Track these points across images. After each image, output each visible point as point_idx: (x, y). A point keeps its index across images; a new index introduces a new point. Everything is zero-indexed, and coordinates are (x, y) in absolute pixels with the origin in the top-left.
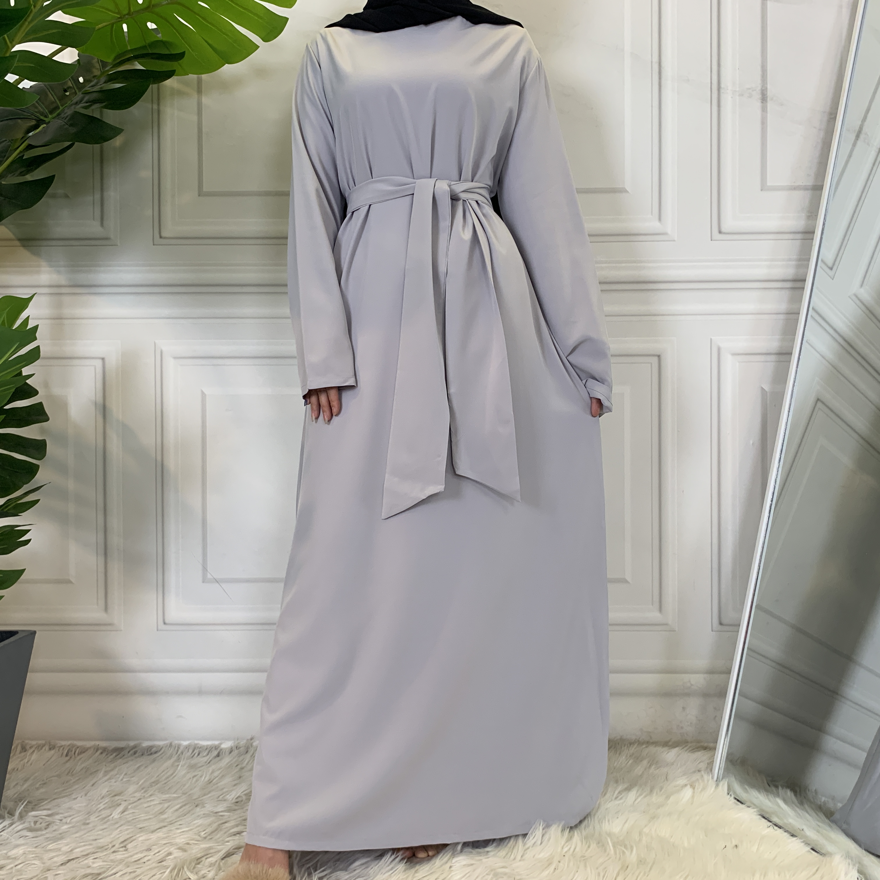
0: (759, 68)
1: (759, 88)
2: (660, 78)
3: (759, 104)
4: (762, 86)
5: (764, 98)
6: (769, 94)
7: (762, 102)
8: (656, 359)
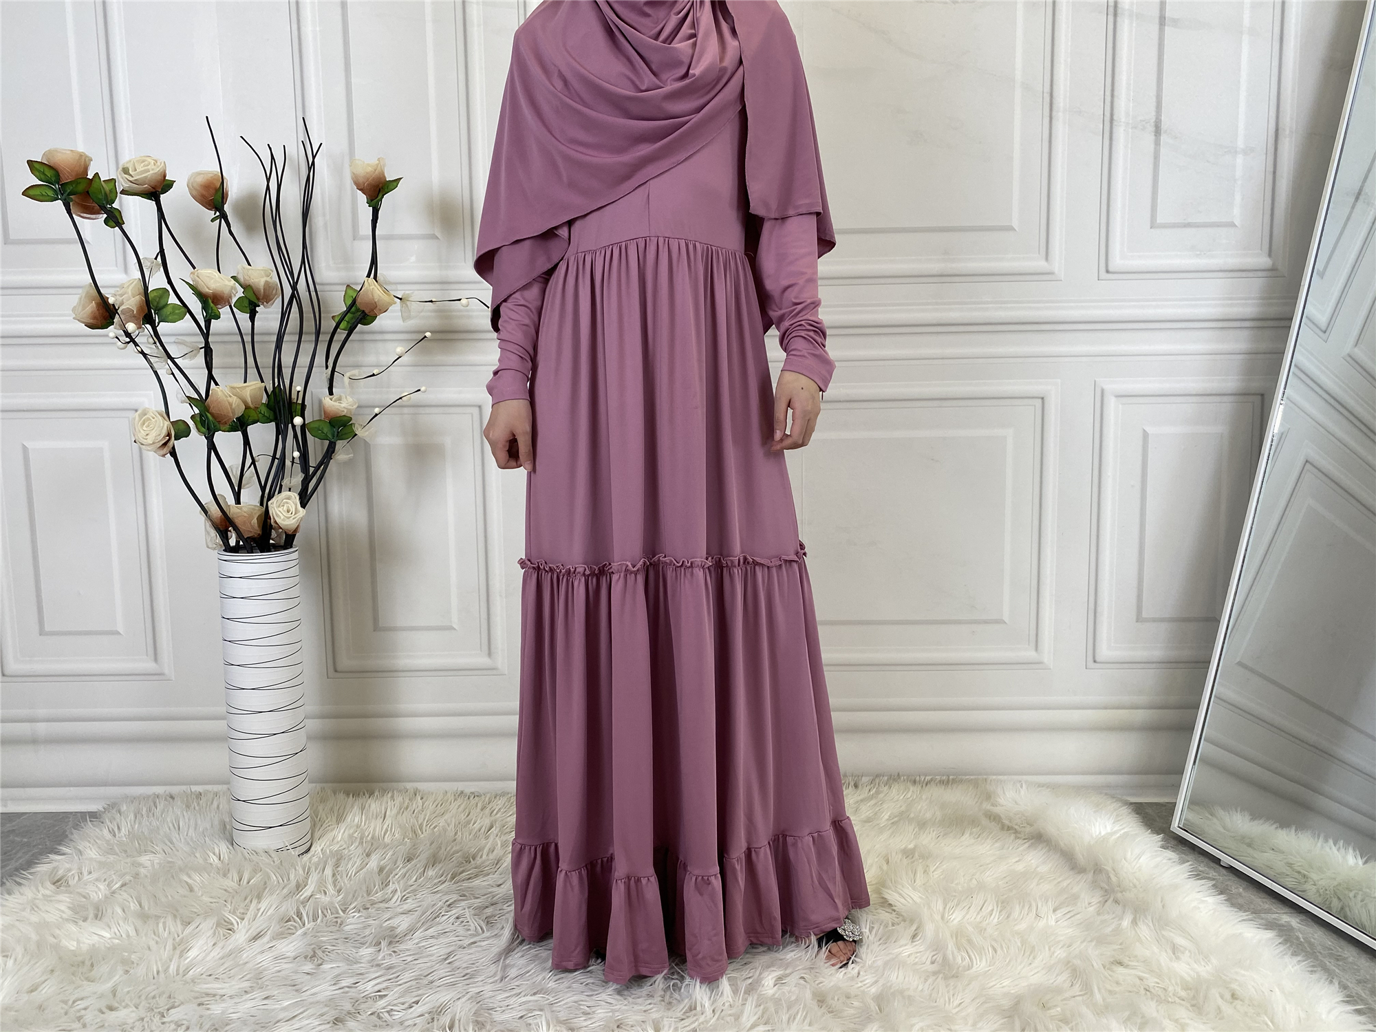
0: (1154, 99)
1: (1154, 120)
2: (1051, 110)
3: (1153, 137)
4: (1157, 118)
5: (1158, 130)
6: (1164, 126)
7: (1156, 135)
8: (1040, 400)
